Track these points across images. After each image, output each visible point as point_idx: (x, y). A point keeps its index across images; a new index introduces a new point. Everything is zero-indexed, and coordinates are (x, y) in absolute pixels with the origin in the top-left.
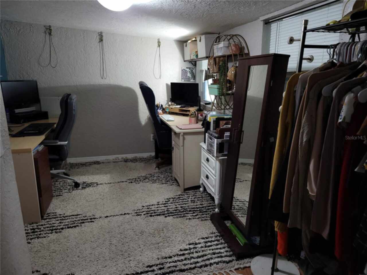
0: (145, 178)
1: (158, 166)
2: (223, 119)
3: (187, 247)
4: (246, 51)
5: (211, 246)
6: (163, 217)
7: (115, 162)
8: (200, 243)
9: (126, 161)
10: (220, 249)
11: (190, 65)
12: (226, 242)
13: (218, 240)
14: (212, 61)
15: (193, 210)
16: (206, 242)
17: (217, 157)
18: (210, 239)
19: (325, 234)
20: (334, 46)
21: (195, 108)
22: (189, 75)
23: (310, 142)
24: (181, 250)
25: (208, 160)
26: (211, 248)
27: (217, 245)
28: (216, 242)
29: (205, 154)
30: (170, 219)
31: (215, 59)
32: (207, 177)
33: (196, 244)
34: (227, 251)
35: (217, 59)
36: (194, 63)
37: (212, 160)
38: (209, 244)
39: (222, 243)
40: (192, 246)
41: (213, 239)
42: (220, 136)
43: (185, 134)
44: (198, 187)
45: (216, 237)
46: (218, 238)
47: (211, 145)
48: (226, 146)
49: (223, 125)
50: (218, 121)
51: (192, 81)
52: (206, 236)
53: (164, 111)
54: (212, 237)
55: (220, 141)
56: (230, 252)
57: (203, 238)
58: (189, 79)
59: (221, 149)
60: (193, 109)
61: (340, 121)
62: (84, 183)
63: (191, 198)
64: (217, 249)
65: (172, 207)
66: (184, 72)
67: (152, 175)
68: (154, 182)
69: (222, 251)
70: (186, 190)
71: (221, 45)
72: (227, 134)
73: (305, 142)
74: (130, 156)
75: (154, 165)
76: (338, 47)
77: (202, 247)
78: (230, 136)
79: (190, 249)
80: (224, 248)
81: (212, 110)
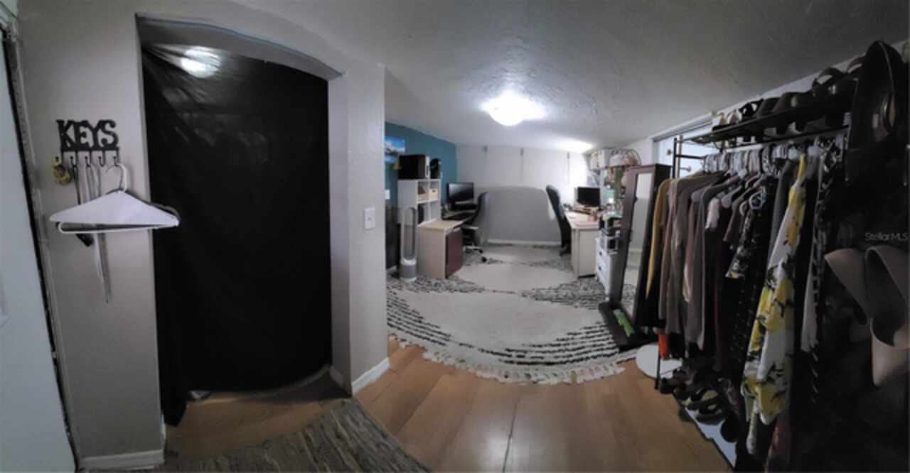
0: (546, 263)
1: (561, 254)
2: (617, 219)
3: (565, 337)
4: (639, 163)
5: (593, 337)
6: (550, 302)
7: (525, 246)
8: (580, 334)
9: (535, 247)
10: (603, 340)
11: (595, 174)
12: (611, 333)
13: (602, 331)
14: (610, 170)
15: (583, 298)
16: (588, 333)
17: (608, 252)
18: (593, 330)
19: (700, 343)
20: (704, 158)
21: (597, 208)
22: (594, 181)
23: (682, 247)
24: (558, 340)
25: (601, 254)
26: (592, 339)
27: (600, 336)
28: (599, 333)
29: (599, 249)
30: (556, 305)
31: (612, 168)
32: (600, 268)
33: (575, 334)
34: (609, 343)
35: (614, 169)
36: (598, 172)
37: (604, 253)
38: (591, 335)
39: (606, 334)
40: (570, 336)
41: (598, 329)
42: (612, 233)
43: (581, 230)
44: (593, 276)
45: (601, 326)
46: (603, 328)
47: (602, 241)
48: (617, 244)
49: (616, 224)
50: (611, 220)
51: (596, 186)
52: (590, 326)
53: (571, 209)
54: (596, 327)
55: (611, 238)
56: (613, 343)
57: (586, 328)
58: (593, 184)
59: (611, 245)
60: (594, 209)
61: (707, 227)
62: (491, 259)
63: (584, 285)
64: (599, 340)
65: (563, 293)
66: (589, 179)
67: (553, 262)
68: (554, 267)
69: (605, 342)
70: (580, 277)
71: (616, 157)
72: (618, 232)
73: (678, 247)
74: (540, 243)
75: (558, 253)
76: (707, 158)
77: (582, 338)
78: (621, 235)
79: (568, 339)
80: (608, 339)
81: (611, 210)
